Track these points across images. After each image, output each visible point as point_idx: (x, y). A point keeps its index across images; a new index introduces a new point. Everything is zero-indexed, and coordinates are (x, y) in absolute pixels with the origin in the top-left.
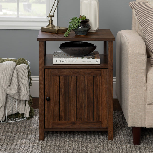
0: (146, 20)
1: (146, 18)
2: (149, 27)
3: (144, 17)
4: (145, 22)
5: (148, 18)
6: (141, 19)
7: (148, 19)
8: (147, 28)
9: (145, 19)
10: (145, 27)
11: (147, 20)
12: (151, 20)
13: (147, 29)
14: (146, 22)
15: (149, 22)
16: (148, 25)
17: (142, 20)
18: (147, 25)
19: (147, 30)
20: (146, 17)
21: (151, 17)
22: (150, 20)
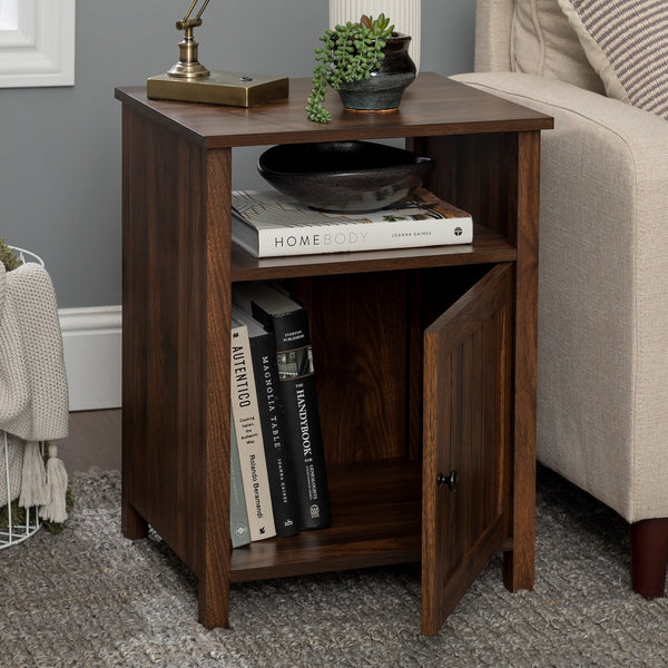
0: (635, 24)
1: (636, 18)
2: (653, 57)
3: (624, 11)
4: (631, 36)
5: (642, 15)
6: (610, 21)
7: (646, 23)
8: (642, 63)
9: (628, 23)
10: (631, 57)
11: (640, 26)
12: (658, 26)
13: (645, 66)
14: (638, 37)
15: (650, 34)
16: (649, 49)
17: (615, 27)
18: (645, 48)
19: (647, 74)
20: (633, 11)
21: (657, 13)
22: (654, 24)
